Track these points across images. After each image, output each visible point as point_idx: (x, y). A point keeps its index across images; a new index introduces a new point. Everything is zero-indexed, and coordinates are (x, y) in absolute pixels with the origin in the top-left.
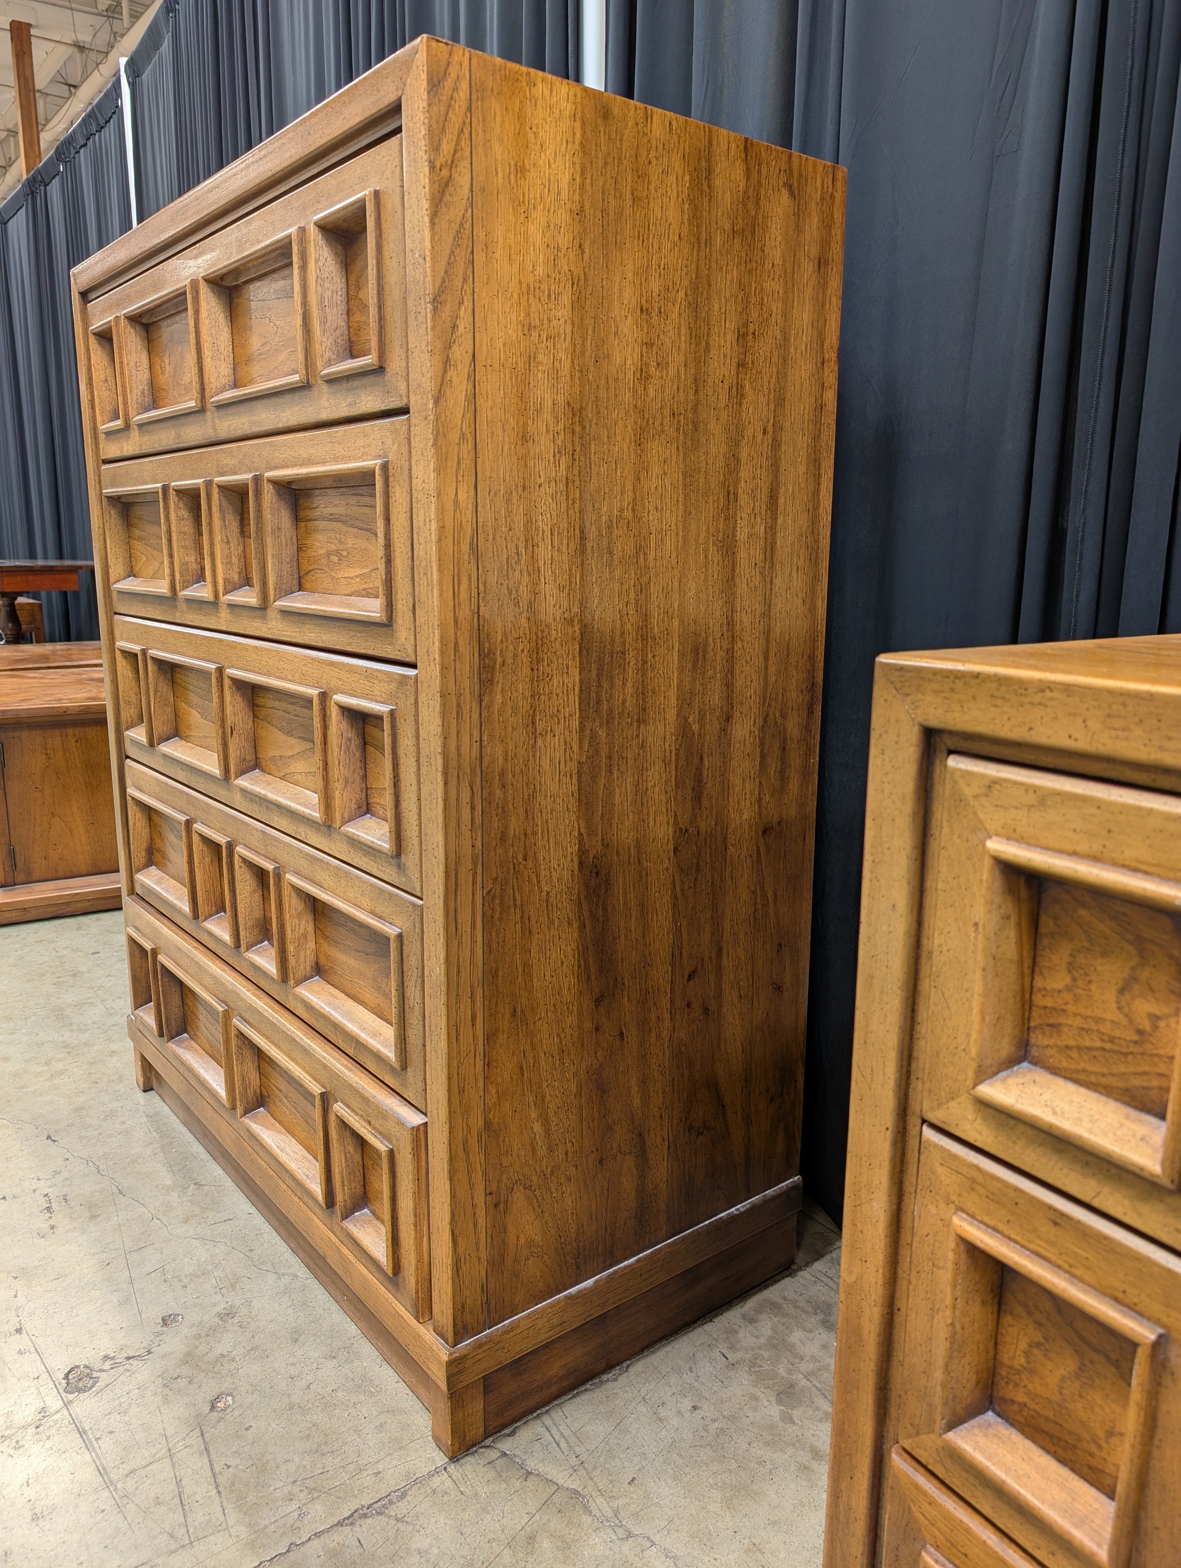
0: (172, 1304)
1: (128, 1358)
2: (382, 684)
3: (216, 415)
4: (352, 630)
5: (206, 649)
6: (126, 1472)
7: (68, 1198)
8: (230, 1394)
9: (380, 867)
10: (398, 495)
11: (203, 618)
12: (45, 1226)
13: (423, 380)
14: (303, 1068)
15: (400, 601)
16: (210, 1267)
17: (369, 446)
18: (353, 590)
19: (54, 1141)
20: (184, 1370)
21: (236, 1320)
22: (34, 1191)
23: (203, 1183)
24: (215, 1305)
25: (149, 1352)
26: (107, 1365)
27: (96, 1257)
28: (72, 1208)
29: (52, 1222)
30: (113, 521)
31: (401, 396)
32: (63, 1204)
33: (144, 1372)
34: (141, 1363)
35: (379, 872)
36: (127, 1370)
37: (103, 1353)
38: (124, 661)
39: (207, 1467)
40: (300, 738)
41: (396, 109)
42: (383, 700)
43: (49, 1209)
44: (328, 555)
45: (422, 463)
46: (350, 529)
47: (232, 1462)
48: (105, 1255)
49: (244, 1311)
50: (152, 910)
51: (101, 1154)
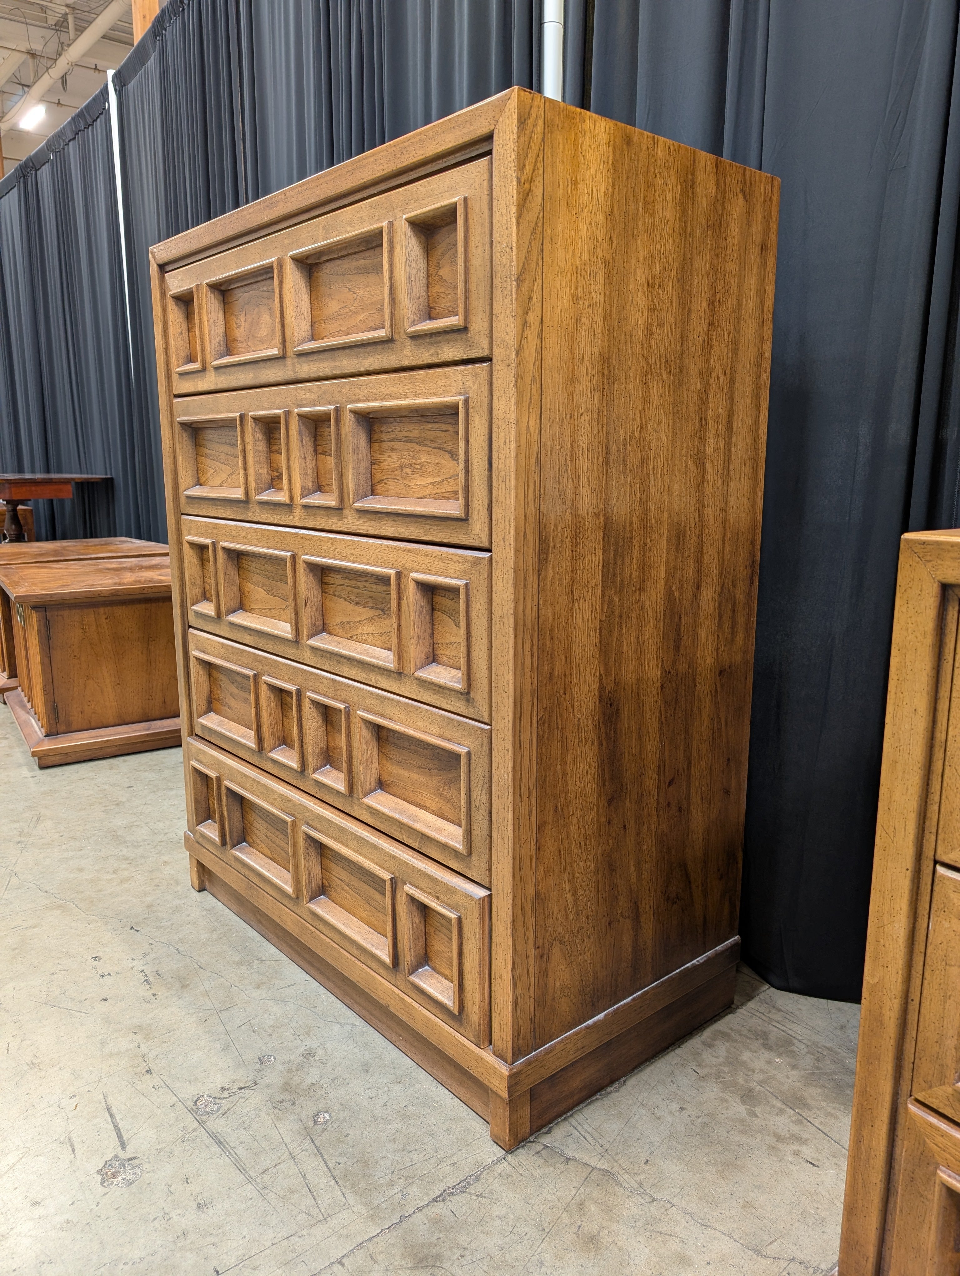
0: (264, 1048)
1: (240, 1089)
2: (456, 565)
3: (296, 360)
4: (428, 524)
5: (279, 540)
6: (261, 1171)
7: (160, 972)
8: (327, 1112)
9: (450, 702)
10: (477, 423)
11: (277, 517)
12: (148, 994)
13: (507, 337)
14: (372, 860)
15: (476, 502)
16: (286, 1021)
17: (450, 385)
18: (425, 494)
19: (137, 931)
20: (287, 1096)
21: (317, 1058)
22: (132, 968)
23: (264, 958)
24: (297, 1047)
25: (256, 1084)
26: (225, 1094)
27: (194, 1016)
28: (165, 980)
29: (152, 991)
30: (185, 443)
31: (483, 349)
32: (158, 977)
33: (255, 1099)
34: (251, 1092)
35: (448, 706)
36: (241, 1097)
37: (220, 1086)
38: (191, 551)
39: (322, 1164)
40: (369, 607)
41: (489, 138)
42: (457, 576)
43: (147, 981)
44: (401, 468)
45: (504, 399)
46: (424, 448)
47: (342, 1160)
48: (201, 1014)
49: (321, 1052)
50: (214, 747)
51: (177, 939)
